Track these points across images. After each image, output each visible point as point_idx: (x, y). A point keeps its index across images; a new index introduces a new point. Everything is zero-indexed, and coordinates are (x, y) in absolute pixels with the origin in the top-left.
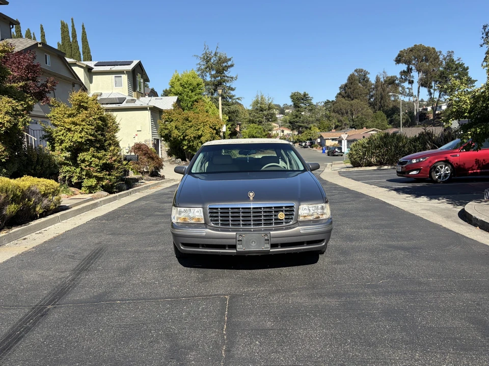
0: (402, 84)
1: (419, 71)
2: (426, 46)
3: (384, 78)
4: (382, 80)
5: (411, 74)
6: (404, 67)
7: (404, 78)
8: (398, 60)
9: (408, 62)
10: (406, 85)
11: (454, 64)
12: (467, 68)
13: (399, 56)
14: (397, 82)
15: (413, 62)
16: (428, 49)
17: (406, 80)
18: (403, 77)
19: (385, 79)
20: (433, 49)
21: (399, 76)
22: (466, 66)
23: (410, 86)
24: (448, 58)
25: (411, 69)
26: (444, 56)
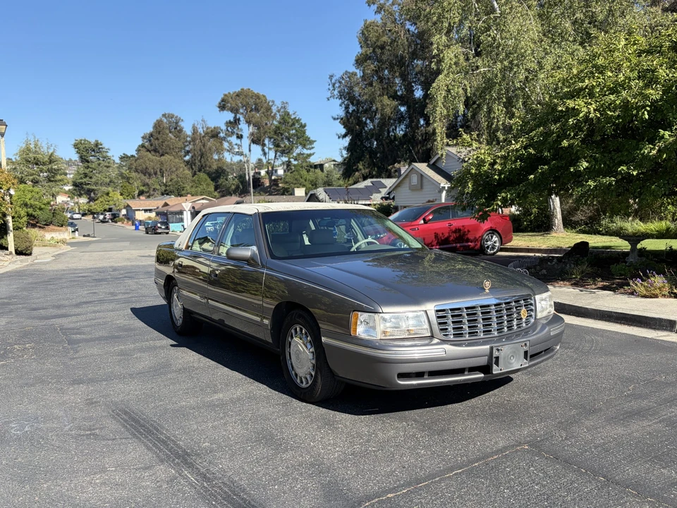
0: (229, 139)
1: (249, 122)
2: (256, 93)
3: (203, 128)
4: (201, 130)
5: (240, 126)
6: (229, 116)
7: (230, 130)
8: (223, 106)
9: (235, 110)
10: (234, 139)
11: (290, 118)
12: (305, 126)
13: (223, 100)
14: (222, 135)
15: (241, 111)
16: (258, 96)
17: (233, 133)
18: (229, 128)
19: (205, 129)
20: (264, 96)
21: (224, 128)
22: (303, 122)
23: (238, 141)
24: (282, 110)
25: (239, 119)
26: (278, 107)
